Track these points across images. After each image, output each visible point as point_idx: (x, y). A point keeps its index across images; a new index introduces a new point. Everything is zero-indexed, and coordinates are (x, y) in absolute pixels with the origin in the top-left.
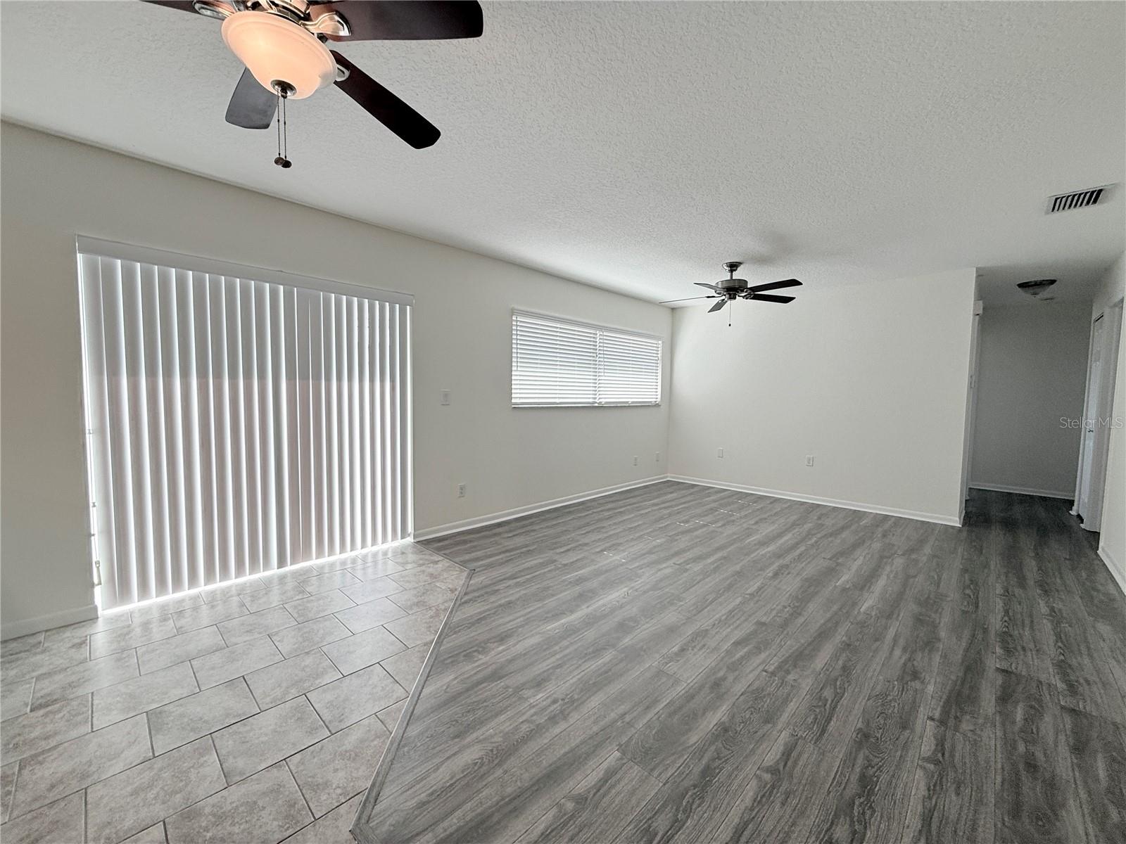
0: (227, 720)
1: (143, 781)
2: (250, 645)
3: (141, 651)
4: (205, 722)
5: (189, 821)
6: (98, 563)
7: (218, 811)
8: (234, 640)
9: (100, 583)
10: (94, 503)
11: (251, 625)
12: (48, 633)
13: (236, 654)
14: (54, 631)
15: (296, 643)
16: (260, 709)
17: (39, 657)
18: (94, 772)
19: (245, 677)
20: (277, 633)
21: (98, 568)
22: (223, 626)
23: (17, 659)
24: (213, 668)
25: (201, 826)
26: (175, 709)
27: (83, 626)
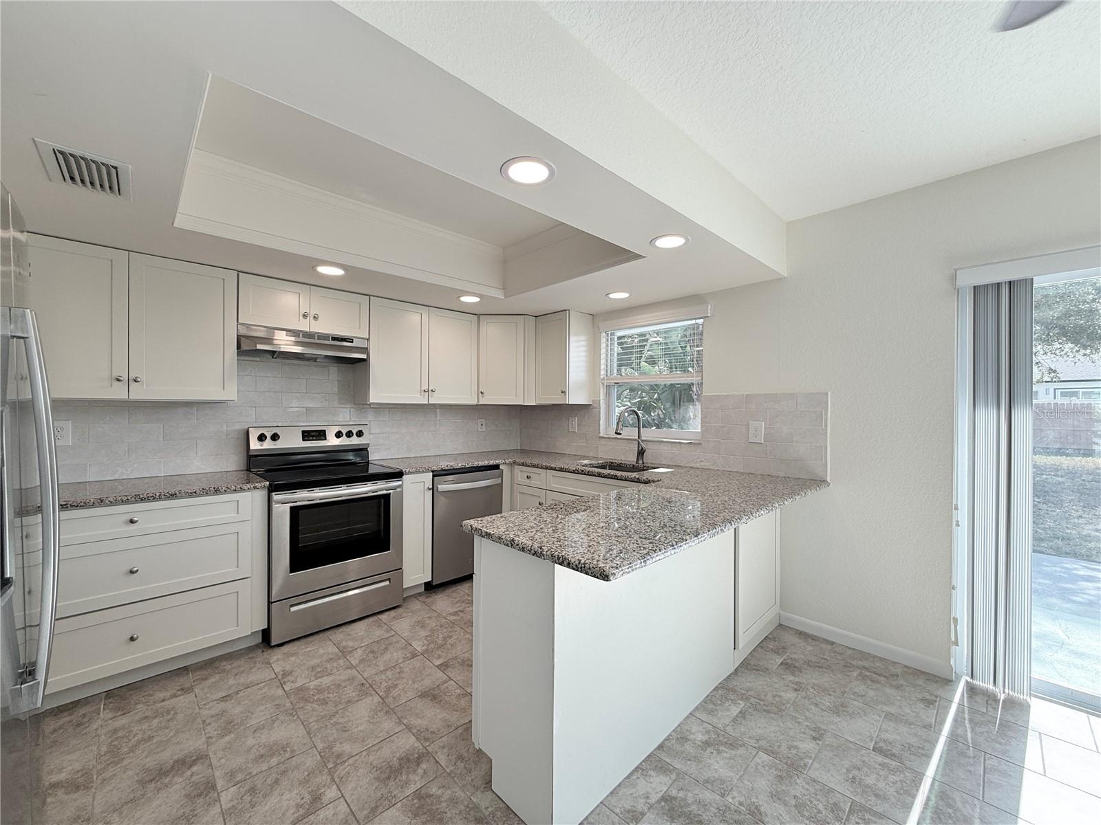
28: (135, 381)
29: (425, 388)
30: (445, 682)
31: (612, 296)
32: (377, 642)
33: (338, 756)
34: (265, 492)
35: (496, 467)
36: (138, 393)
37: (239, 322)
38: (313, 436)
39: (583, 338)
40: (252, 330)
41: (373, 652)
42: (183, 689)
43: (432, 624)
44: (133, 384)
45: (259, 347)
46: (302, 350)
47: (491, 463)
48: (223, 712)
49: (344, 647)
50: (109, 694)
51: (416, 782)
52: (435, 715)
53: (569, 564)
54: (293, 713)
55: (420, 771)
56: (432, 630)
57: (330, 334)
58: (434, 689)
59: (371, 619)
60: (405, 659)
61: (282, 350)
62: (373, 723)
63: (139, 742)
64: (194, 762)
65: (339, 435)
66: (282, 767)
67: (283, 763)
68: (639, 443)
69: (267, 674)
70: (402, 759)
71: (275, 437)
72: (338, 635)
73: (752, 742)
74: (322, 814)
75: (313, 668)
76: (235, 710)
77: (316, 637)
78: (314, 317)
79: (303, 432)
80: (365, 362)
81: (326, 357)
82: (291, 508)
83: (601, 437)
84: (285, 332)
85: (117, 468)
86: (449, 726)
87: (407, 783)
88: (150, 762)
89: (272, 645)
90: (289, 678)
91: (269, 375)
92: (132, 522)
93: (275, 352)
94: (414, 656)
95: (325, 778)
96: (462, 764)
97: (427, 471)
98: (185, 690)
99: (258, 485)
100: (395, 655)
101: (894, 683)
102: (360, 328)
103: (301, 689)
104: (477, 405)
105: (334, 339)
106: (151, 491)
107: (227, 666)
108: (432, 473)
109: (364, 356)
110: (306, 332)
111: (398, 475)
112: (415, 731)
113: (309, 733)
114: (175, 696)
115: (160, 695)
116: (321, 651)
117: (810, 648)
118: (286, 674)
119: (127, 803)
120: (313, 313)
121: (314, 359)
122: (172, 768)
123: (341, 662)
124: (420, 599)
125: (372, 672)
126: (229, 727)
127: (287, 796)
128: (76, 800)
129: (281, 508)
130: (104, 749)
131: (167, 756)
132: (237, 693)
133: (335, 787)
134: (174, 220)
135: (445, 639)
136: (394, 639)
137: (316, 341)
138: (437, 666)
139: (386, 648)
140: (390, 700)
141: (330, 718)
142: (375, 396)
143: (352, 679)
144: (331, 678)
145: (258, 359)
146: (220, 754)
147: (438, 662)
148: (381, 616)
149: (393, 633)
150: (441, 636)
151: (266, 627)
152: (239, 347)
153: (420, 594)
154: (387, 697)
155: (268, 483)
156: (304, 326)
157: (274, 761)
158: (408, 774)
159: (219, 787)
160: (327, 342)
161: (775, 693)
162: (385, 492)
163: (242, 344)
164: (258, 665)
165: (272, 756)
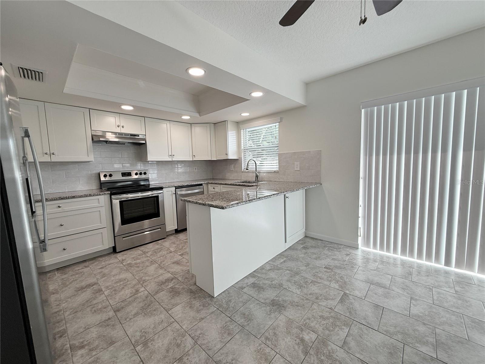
0: (362, 321)
1: (325, 315)
2: (398, 295)
3: (361, 268)
4: (356, 313)
5: (323, 345)
6: (360, 228)
7: (331, 353)
8: (394, 288)
9: (360, 236)
10: (361, 205)
11: (407, 286)
12: (344, 246)
13: (389, 295)
14: (346, 247)
15: (422, 313)
16: (378, 329)
17: (338, 253)
18: (319, 299)
19: (384, 308)
20: (416, 300)
21: (360, 230)
22: (394, 278)
23: (333, 250)
24: (376, 294)
25: (323, 351)
26: (352, 299)
27: (353, 249)
28: (53, 154)
29: (171, 154)
30: (182, 259)
31: (242, 115)
32: (157, 249)
33: (144, 280)
34: (109, 196)
35: (201, 185)
36: (54, 159)
37: (92, 129)
38: (126, 175)
39: (235, 132)
40: (97, 133)
41: (155, 252)
42: (85, 267)
43: (178, 243)
44: (52, 156)
45: (101, 139)
46: (119, 140)
47: (199, 183)
48: (101, 272)
49: (145, 251)
50: (58, 269)
51: (171, 285)
52: (178, 268)
53: (213, 206)
54: (127, 270)
55: (172, 282)
56: (178, 245)
57: (129, 134)
58: (178, 261)
59: (154, 243)
60: (167, 253)
61: (110, 140)
62: (156, 271)
63: (72, 281)
64: (93, 285)
65: (136, 174)
66: (125, 284)
67: (125, 283)
68: (256, 173)
69: (116, 261)
70: (166, 280)
71: (111, 175)
72: (142, 248)
73: (285, 268)
74: (139, 294)
75: (133, 258)
76: (106, 271)
77: (133, 249)
78: (122, 127)
79: (122, 173)
80: (145, 144)
81: (128, 142)
82: (120, 201)
83: (242, 172)
84: (111, 133)
85: (49, 189)
86: (183, 270)
87: (168, 285)
88: (78, 286)
89: (117, 251)
90: (125, 261)
91: (106, 151)
92: (59, 207)
93: (108, 141)
94: (171, 252)
95: (140, 286)
96: (187, 280)
97: (173, 187)
98: (86, 267)
99: (106, 193)
100: (164, 253)
101: (339, 250)
102: (141, 130)
103: (129, 264)
104: (192, 161)
105: (131, 135)
106: (65, 196)
107: (101, 259)
108: (175, 188)
109: (144, 142)
110: (120, 133)
111: (161, 188)
112: (171, 272)
113: (133, 275)
114: (83, 268)
115: (78, 268)
116: (136, 253)
117: (314, 242)
118: (123, 260)
119: (72, 296)
120: (121, 125)
121: (123, 144)
122: (86, 287)
123: (144, 256)
124: (174, 235)
125: (155, 258)
126: (104, 275)
127: (127, 291)
128: (54, 296)
129: (116, 201)
130: (60, 284)
131: (84, 284)
132: (106, 266)
133: (143, 288)
134: (63, 90)
135: (182, 247)
136: (163, 248)
137: (124, 136)
138: (179, 255)
139: (160, 251)
140: (162, 265)
141: (141, 271)
142: (150, 158)
143: (148, 260)
144: (140, 260)
145: (101, 145)
146: (102, 282)
147: (180, 254)
148: (158, 242)
149: (163, 246)
150: (181, 246)
151: (114, 246)
152: (92, 139)
153: (173, 234)
154: (161, 264)
155: (110, 192)
156: (118, 130)
157: (122, 283)
158: (168, 283)
159: (103, 290)
160: (129, 137)
161: (297, 255)
162: (156, 195)
163: (94, 139)
164: (112, 258)
165: (121, 282)
